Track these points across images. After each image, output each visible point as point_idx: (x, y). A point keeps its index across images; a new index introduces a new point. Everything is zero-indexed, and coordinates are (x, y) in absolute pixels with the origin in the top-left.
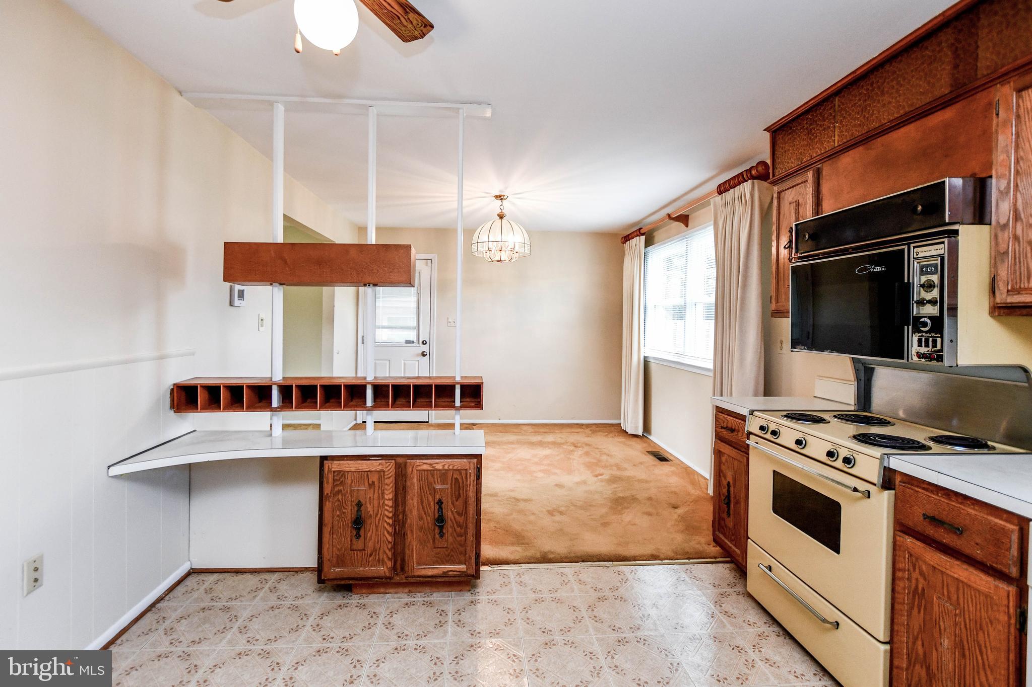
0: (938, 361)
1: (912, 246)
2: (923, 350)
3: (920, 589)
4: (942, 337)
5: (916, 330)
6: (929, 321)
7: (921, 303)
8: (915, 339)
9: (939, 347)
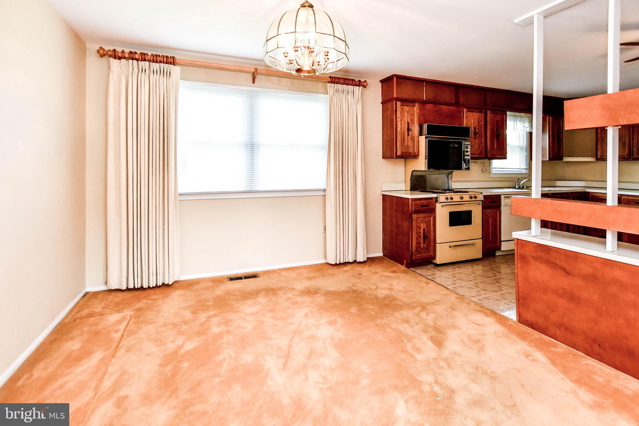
0: (469, 169)
1: (462, 141)
2: (466, 167)
3: (487, 219)
6: (468, 160)
7: (466, 156)
8: (465, 164)
9: (469, 166)
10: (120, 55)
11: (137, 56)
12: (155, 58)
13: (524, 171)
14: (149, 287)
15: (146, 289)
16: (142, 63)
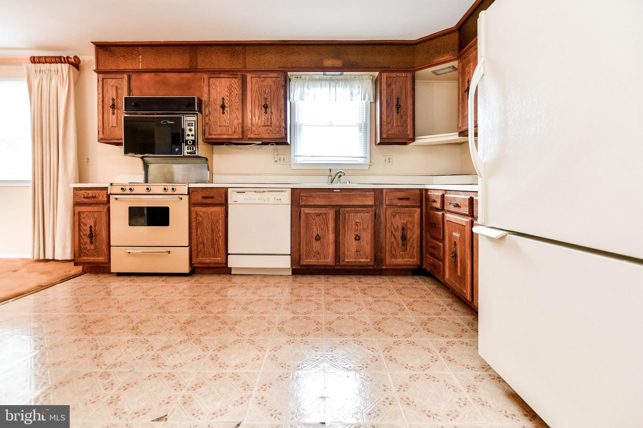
0: (194, 154)
1: (184, 116)
2: (189, 151)
3: (200, 221)
4: (195, 147)
5: (187, 144)
6: (191, 141)
7: (188, 135)
8: (186, 147)
9: (194, 150)
13: (361, 161)
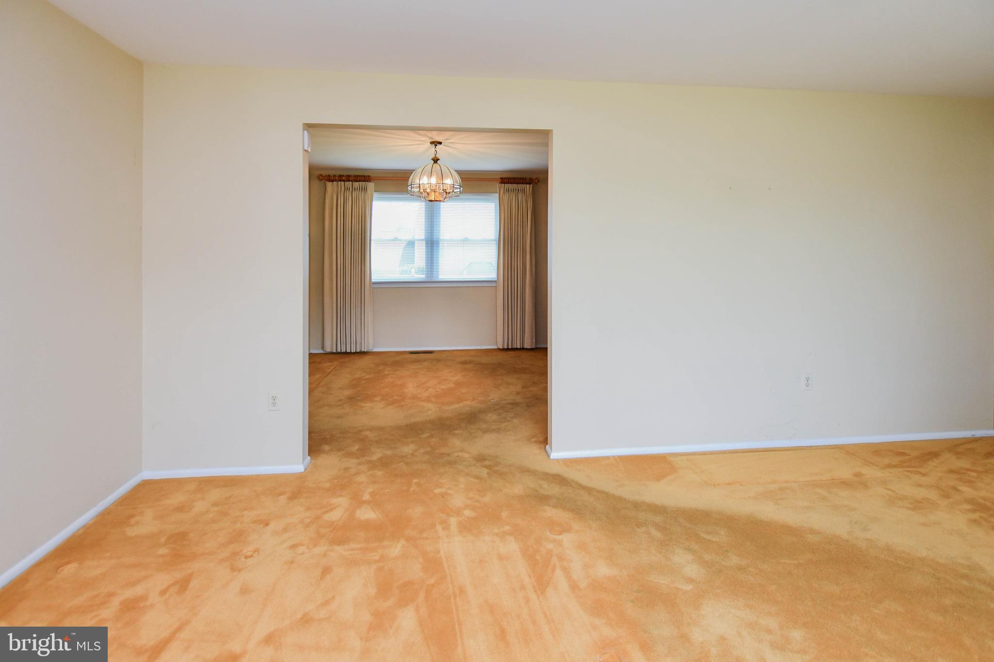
10: (333, 178)
11: (344, 178)
12: (356, 179)
14: (351, 352)
15: (348, 353)
16: (347, 183)
